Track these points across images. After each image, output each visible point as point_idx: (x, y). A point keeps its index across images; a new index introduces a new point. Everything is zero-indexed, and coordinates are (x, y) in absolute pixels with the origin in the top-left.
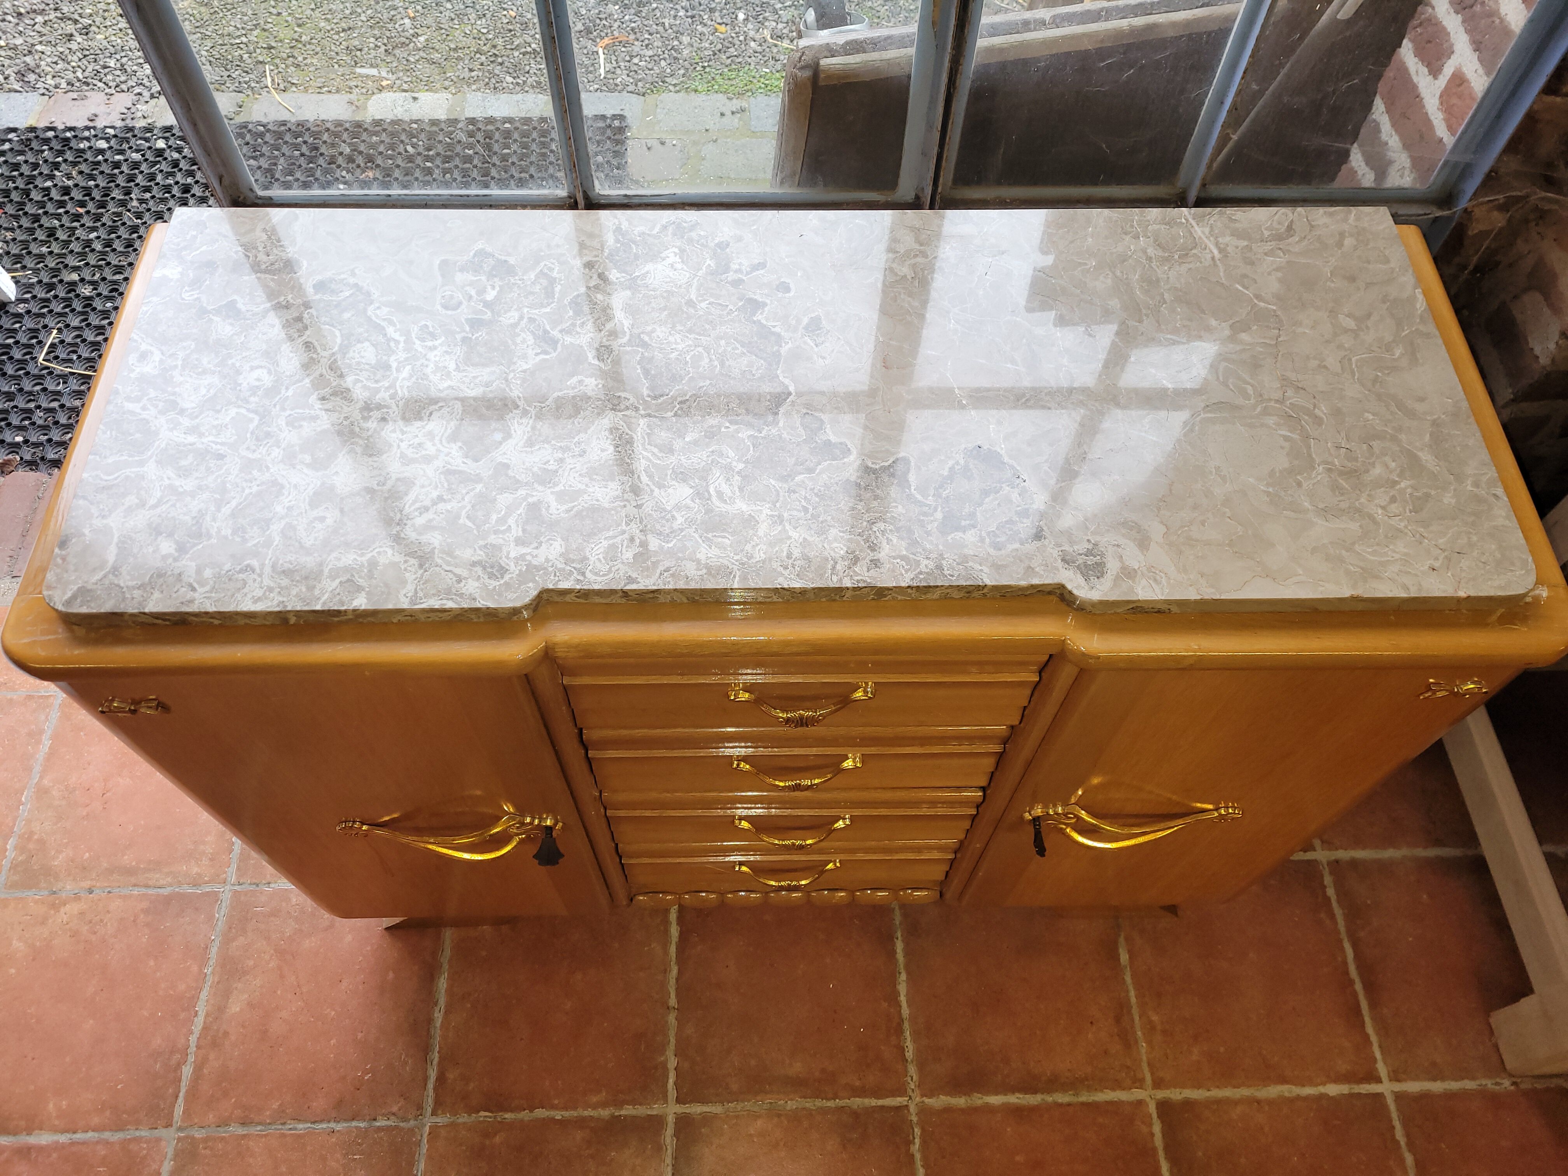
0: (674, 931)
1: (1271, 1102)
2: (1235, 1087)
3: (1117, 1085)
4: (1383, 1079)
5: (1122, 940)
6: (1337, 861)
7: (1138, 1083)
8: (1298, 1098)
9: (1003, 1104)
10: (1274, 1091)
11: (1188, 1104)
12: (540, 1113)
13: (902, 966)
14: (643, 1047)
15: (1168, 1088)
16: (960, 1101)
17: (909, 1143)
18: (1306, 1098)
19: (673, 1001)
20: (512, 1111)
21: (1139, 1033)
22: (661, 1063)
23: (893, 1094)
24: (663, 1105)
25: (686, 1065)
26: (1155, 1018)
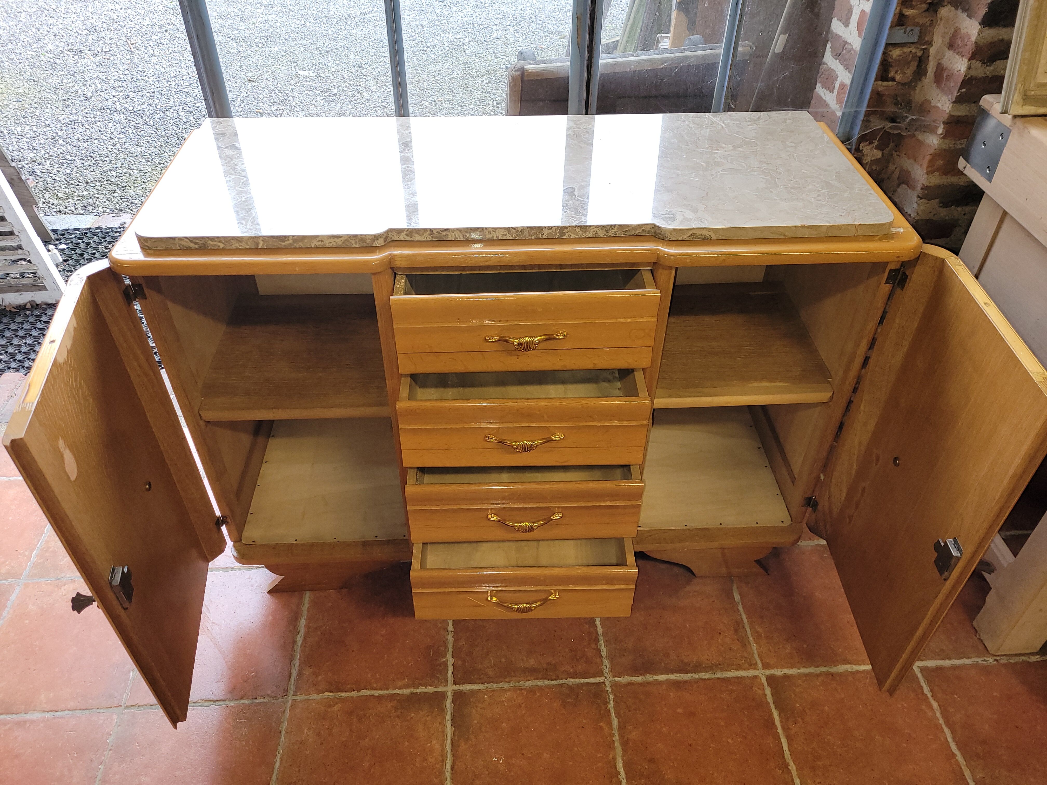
1: (840, 675)
2: (816, 667)
3: (739, 667)
5: (734, 588)
7: (753, 666)
9: (667, 680)
10: (842, 668)
11: (786, 677)
12: (364, 692)
14: (431, 653)
15: (772, 669)
16: (639, 679)
17: (606, 703)
20: (346, 692)
21: (751, 638)
22: (444, 662)
23: (594, 676)
24: (445, 686)
25: (460, 662)
26: (760, 630)
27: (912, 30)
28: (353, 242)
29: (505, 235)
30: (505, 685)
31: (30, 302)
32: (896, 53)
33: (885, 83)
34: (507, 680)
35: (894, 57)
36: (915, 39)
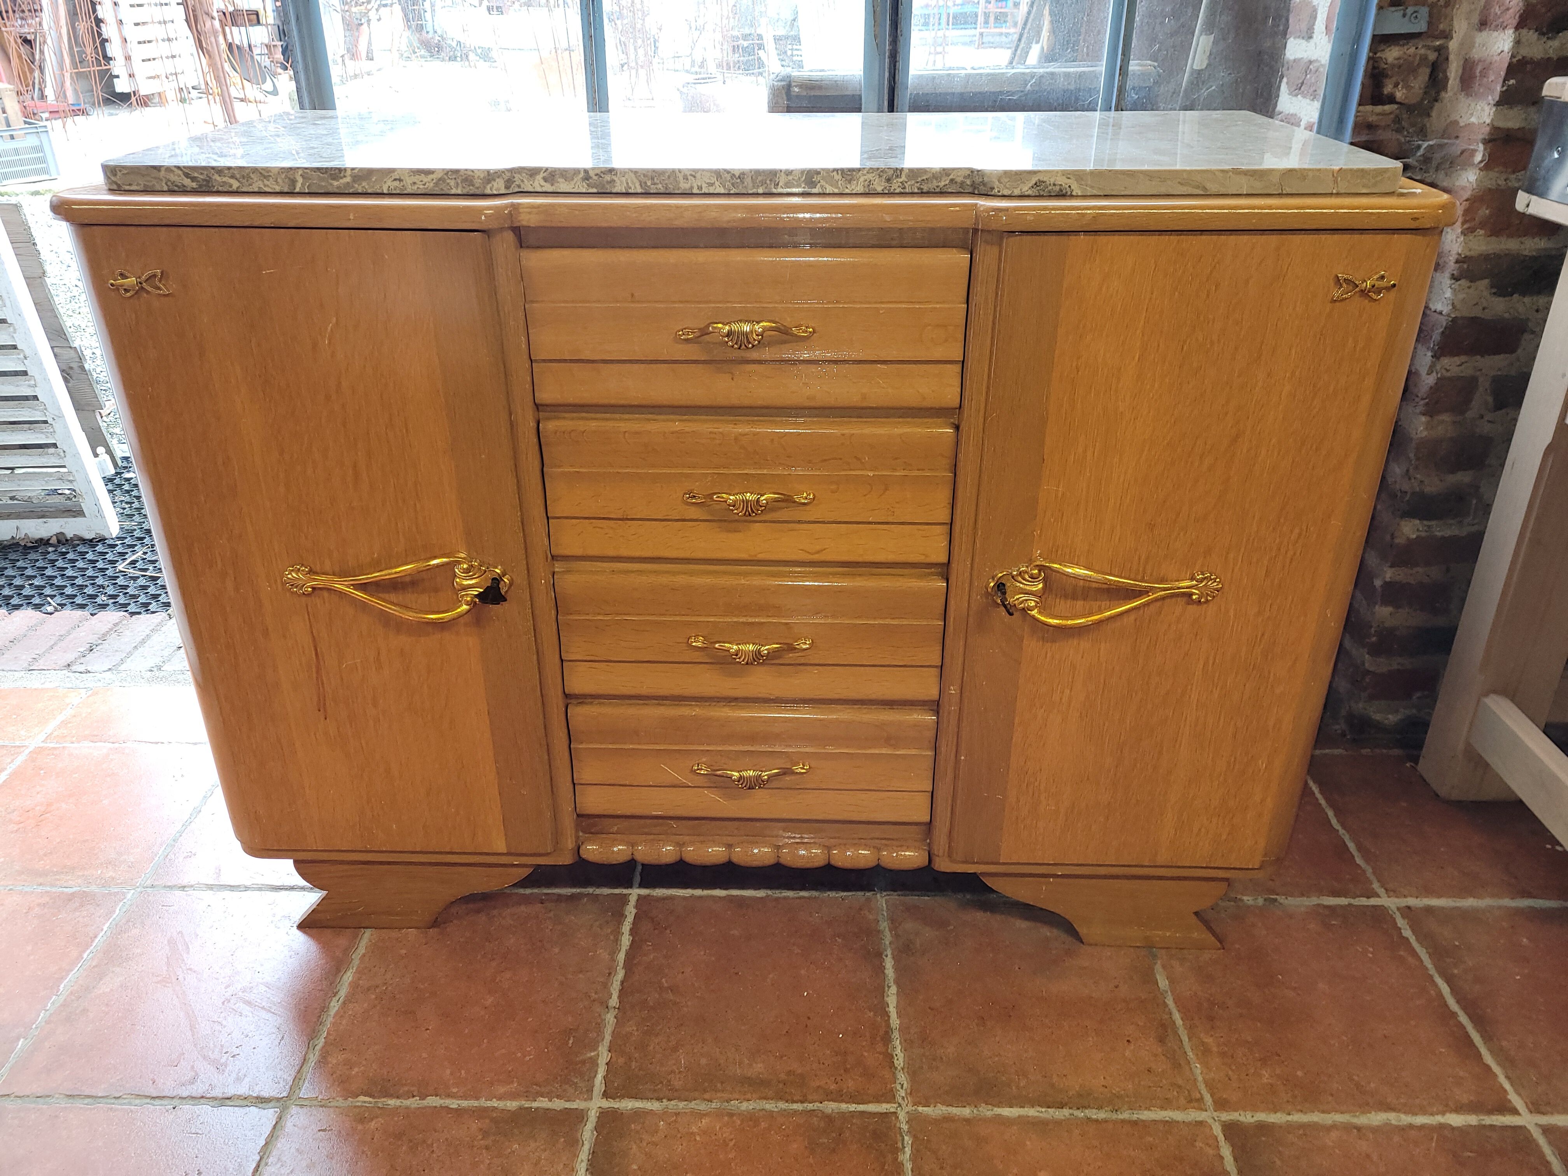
0: (626, 940)
1: (1375, 1130)
2: (1323, 1112)
3: (1166, 1104)
4: (1521, 1111)
5: (1158, 968)
6: (1409, 908)
7: (1197, 1103)
8: (1411, 1126)
9: (1019, 1116)
10: (1377, 1118)
11: (1262, 1128)
12: (433, 1101)
13: (892, 981)
14: (571, 1042)
15: (1234, 1111)
16: (966, 1112)
17: (896, 1150)
18: (1422, 1127)
19: (614, 1001)
20: (398, 1097)
21: (1190, 1054)
22: (591, 1058)
23: (877, 1100)
24: (585, 1100)
25: (621, 1061)
26: (1209, 1040)
27: (1415, 12)
28: (452, 183)
29: (712, 184)
30: (702, 1106)
31: (57, 535)
32: (1392, 54)
33: (1379, 109)
34: (707, 1096)
35: (1390, 60)
36: (1421, 26)
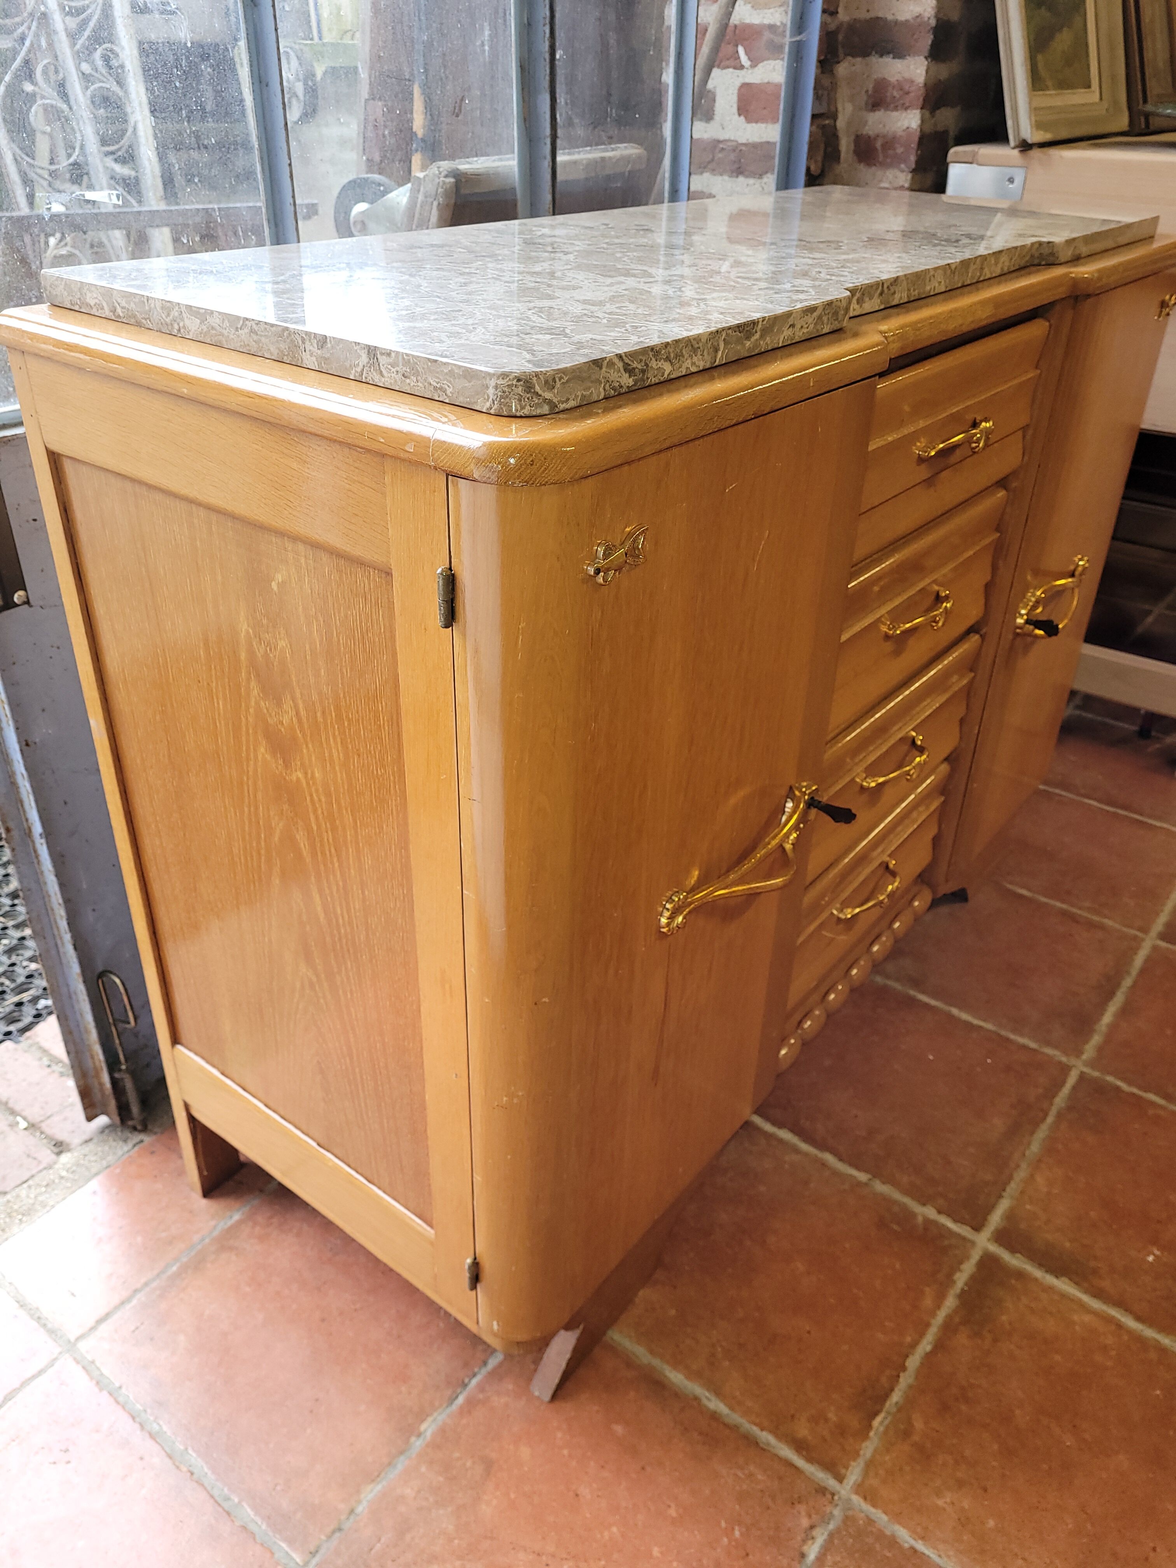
0: (785, 1135)
3: (1132, 951)
7: (1137, 939)
9: (1114, 1016)
11: (1170, 924)
13: (944, 1006)
15: (1151, 928)
17: (1118, 1089)
19: (863, 1177)
21: (1095, 918)
22: (924, 1222)
23: (1065, 1075)
24: (974, 1246)
25: (942, 1202)
26: (1086, 904)
34: (1012, 1166)
